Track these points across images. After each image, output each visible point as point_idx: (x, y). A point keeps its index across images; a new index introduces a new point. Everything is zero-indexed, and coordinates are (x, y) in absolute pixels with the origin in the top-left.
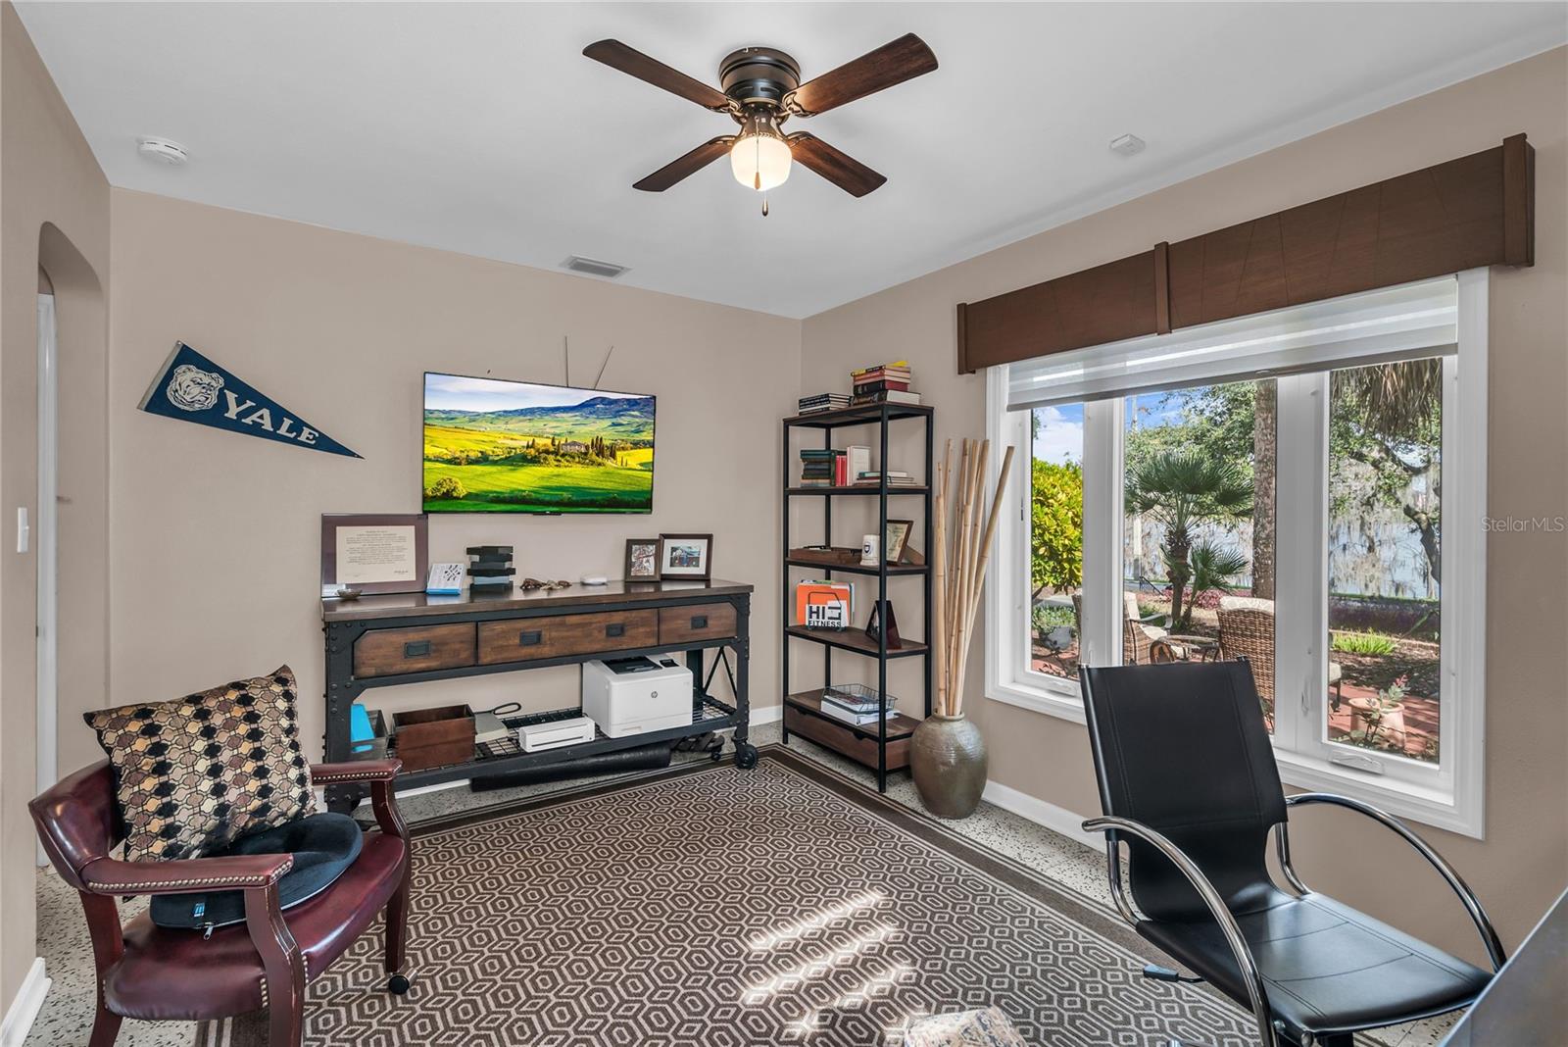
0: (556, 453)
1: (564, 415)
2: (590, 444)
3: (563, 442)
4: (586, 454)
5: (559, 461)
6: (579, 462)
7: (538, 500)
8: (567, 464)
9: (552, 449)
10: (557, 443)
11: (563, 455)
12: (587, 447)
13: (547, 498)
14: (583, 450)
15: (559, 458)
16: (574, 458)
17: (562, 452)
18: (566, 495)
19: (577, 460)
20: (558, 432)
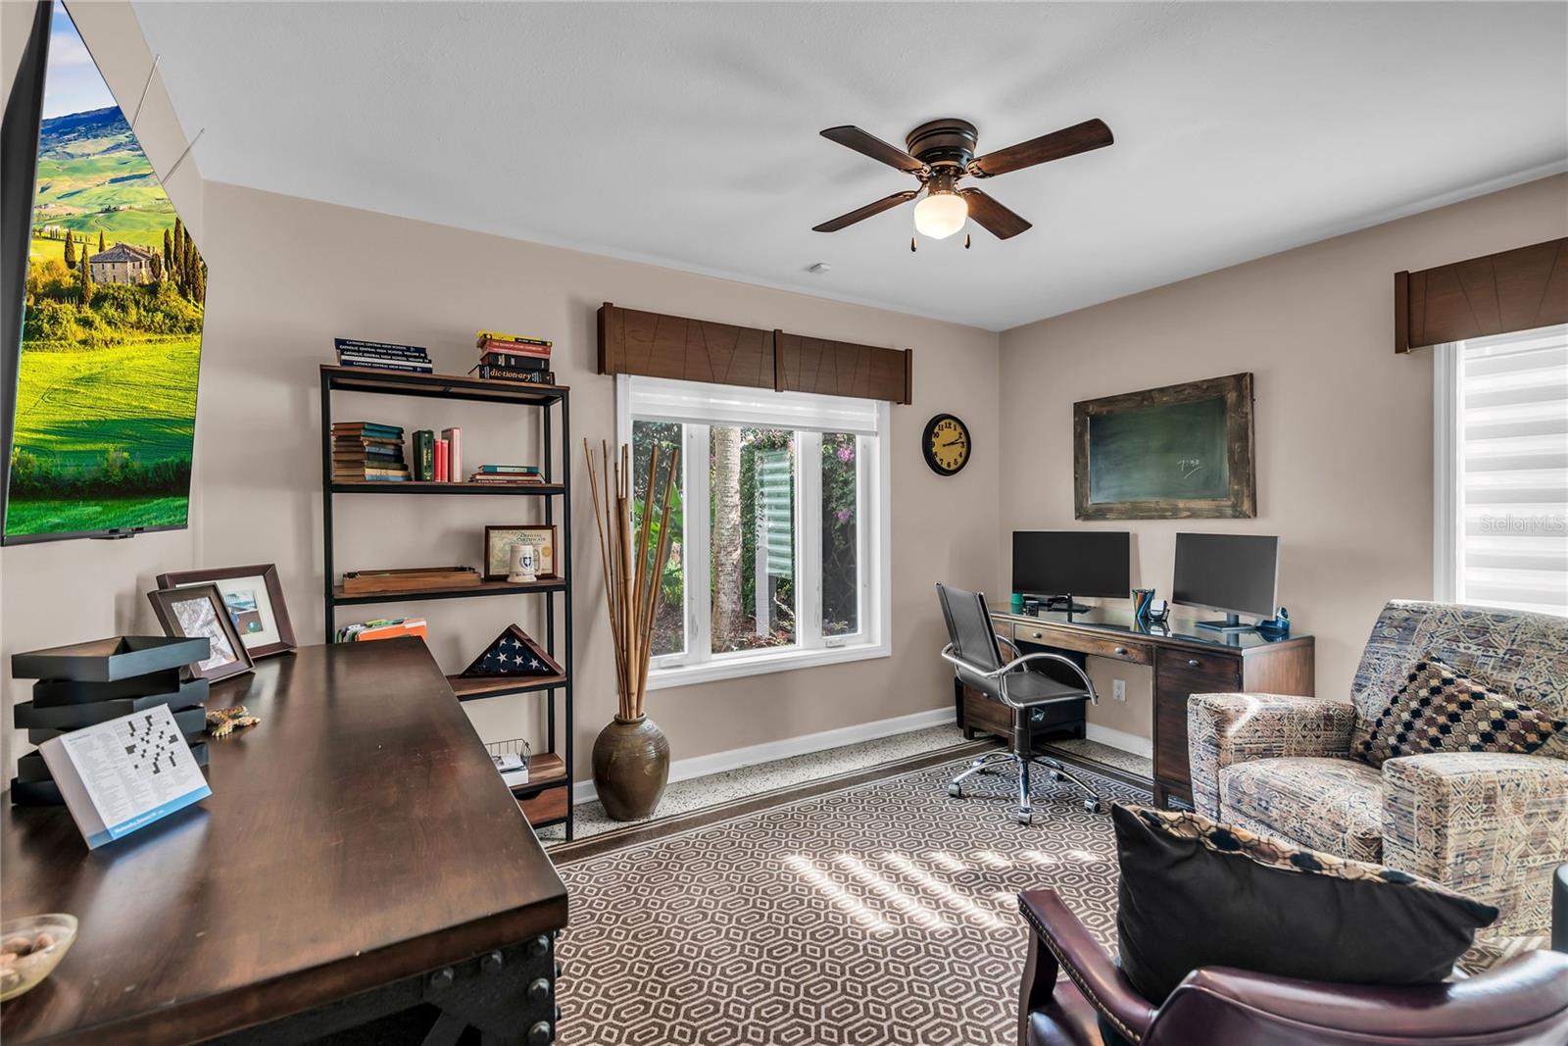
0: (77, 295)
1: (90, 146)
2: (160, 250)
3: (93, 251)
4: (153, 290)
5: (87, 323)
6: (138, 325)
7: (45, 478)
8: (108, 332)
9: (68, 281)
10: (78, 257)
11: (98, 302)
12: (153, 263)
13: (70, 471)
14: (145, 275)
15: (88, 311)
16: (124, 308)
17: (93, 287)
18: (115, 452)
19: (133, 317)
20: (78, 213)
